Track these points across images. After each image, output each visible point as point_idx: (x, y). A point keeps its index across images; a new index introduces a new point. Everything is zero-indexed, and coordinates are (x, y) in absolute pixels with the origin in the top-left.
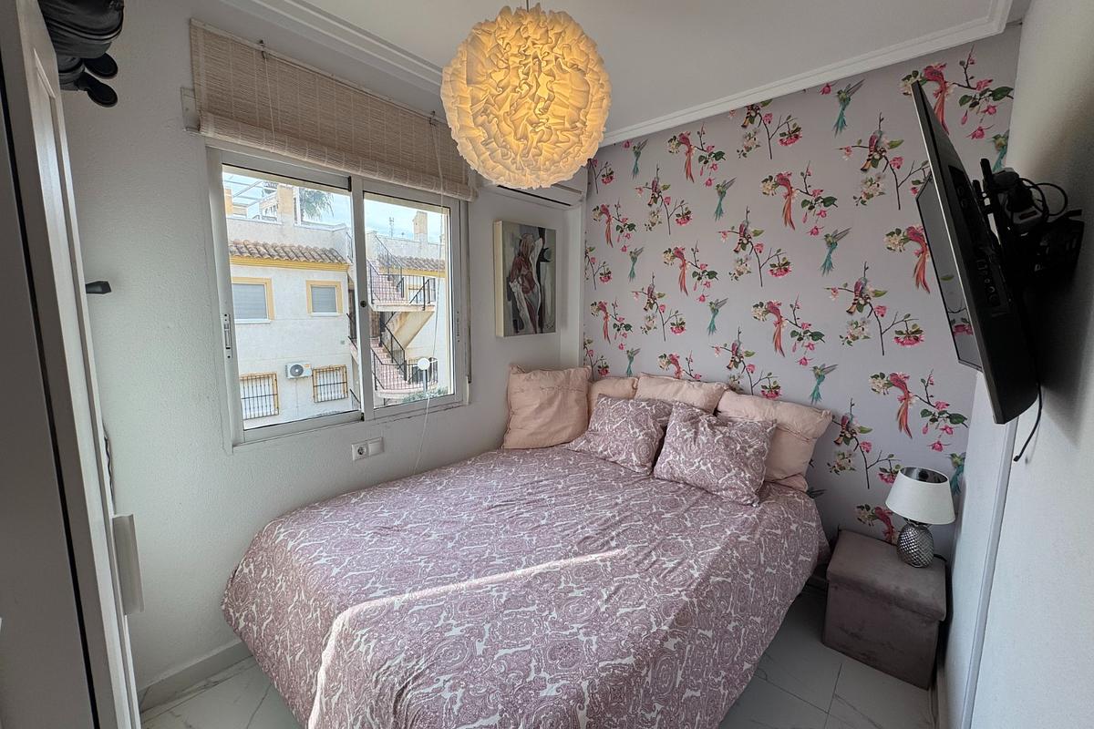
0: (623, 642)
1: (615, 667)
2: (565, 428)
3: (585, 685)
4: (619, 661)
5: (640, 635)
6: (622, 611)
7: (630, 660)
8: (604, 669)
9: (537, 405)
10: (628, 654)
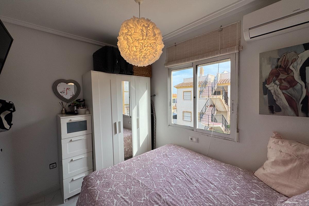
0: (103, 198)
1: (97, 195)
2: (291, 187)
3: (96, 188)
4: (98, 196)
5: (103, 203)
6: (115, 201)
7: (97, 199)
8: (98, 192)
9: (273, 160)
10: (99, 199)
